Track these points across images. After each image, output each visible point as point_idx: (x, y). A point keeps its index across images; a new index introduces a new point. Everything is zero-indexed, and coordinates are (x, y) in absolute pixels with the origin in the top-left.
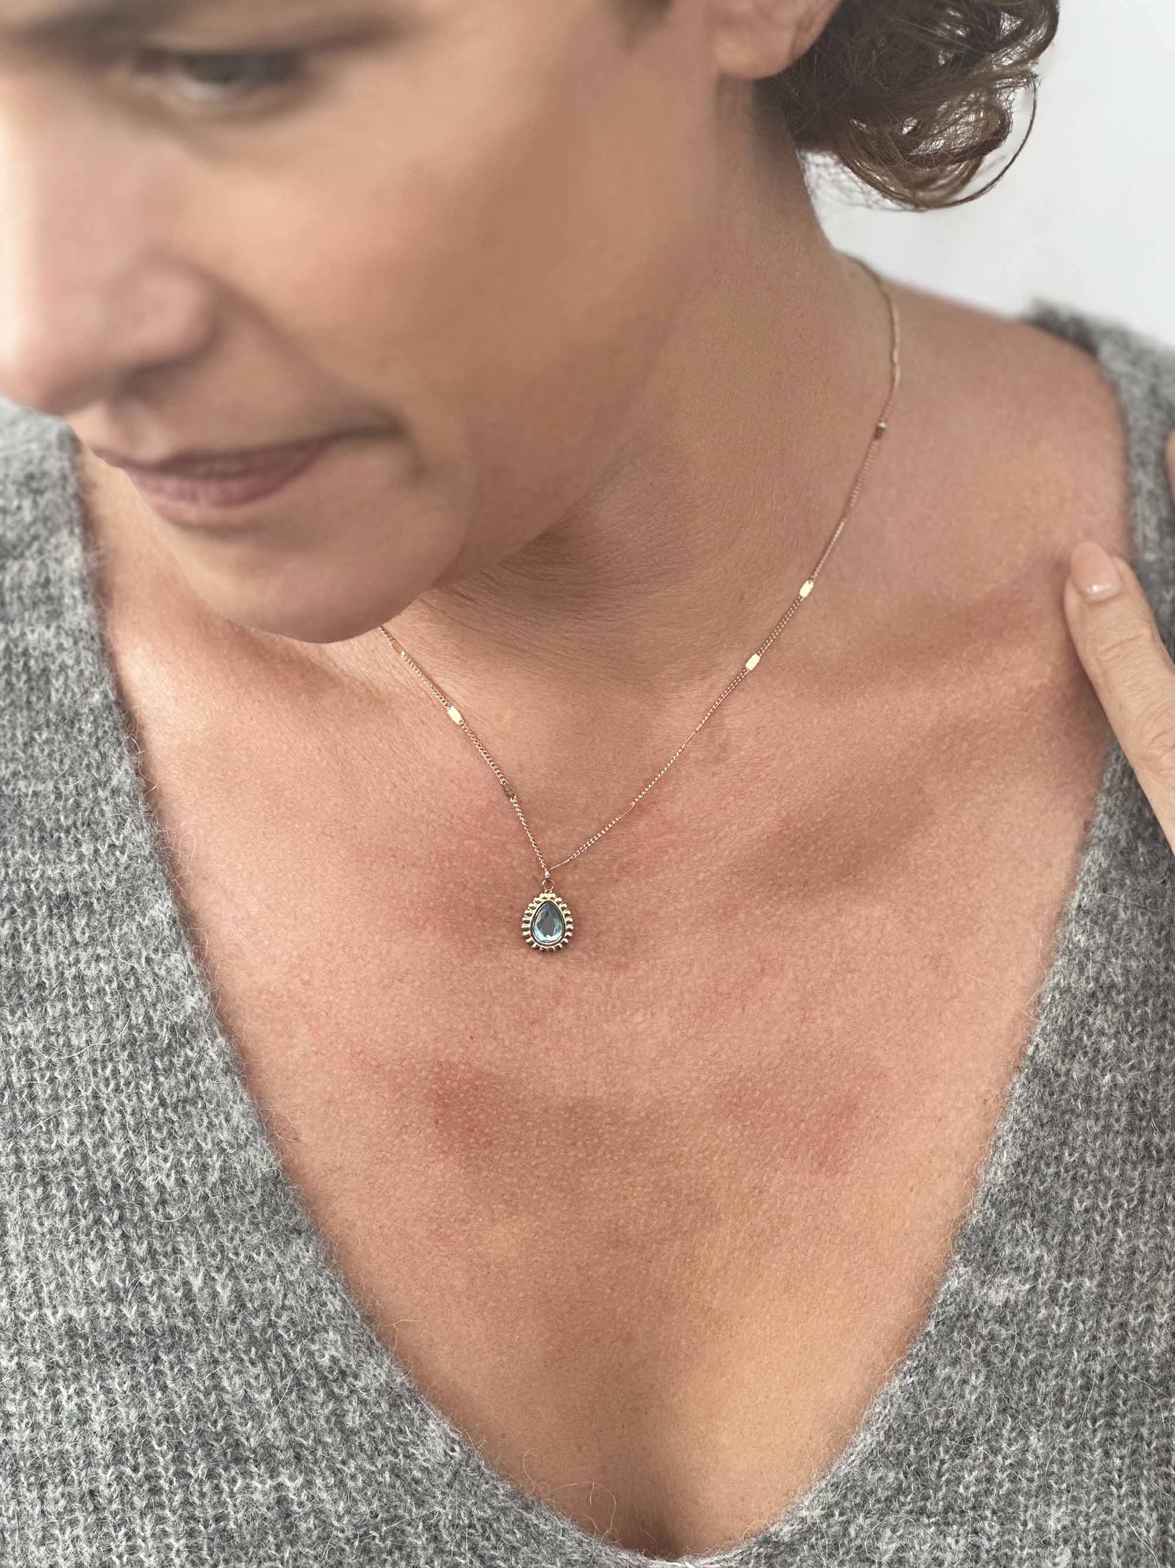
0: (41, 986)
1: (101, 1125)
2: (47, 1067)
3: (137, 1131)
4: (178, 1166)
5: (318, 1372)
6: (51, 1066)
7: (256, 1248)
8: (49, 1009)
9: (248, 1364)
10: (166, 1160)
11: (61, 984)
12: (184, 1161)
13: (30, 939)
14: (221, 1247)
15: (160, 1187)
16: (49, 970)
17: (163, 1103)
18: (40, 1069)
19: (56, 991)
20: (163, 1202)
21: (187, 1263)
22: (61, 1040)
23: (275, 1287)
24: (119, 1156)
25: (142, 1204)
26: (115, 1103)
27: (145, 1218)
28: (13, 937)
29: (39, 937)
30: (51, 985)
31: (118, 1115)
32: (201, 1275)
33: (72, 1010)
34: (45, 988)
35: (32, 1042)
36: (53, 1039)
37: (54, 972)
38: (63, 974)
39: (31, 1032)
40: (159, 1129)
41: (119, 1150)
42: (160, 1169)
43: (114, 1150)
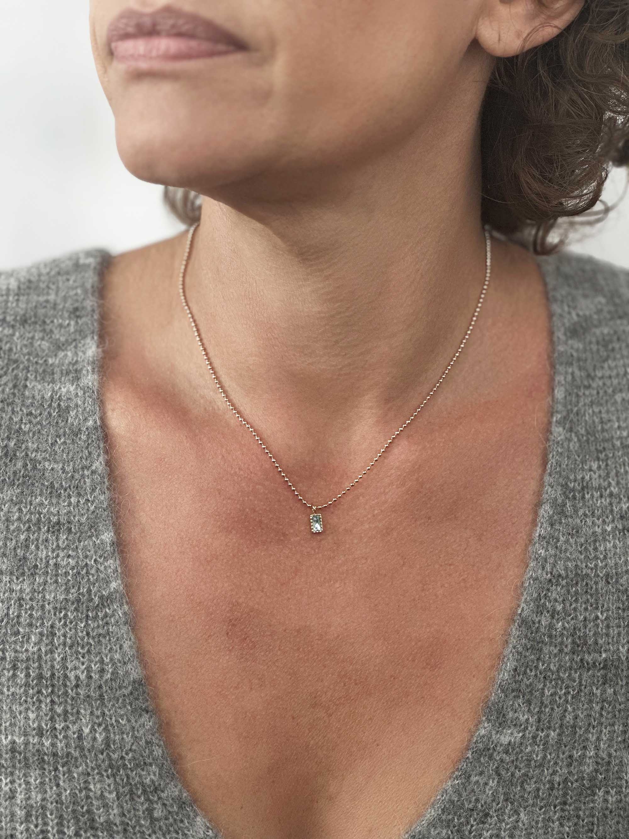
0: (36, 566)
1: (52, 642)
2: (29, 609)
3: (71, 647)
4: (88, 669)
5: (143, 786)
6: (32, 608)
7: (122, 716)
8: (37, 579)
9: (105, 777)
10: (83, 664)
11: (47, 567)
12: (93, 666)
13: (35, 543)
14: (103, 714)
15: (77, 678)
16: (41, 559)
17: (88, 634)
18: (26, 609)
19: (43, 570)
20: (77, 686)
21: (84, 720)
22: (40, 596)
23: (128, 739)
24: (58, 659)
25: (65, 686)
26: (62, 632)
27: (66, 693)
28: (26, 540)
29: (40, 541)
30: (41, 567)
31: (62, 638)
32: (89, 727)
33: (49, 581)
34: (37, 568)
35: (24, 595)
36: (36, 594)
37: (44, 560)
38: (48, 562)
39: (25, 590)
40: (83, 648)
41: (59, 656)
42: (79, 668)
43: (56, 655)
